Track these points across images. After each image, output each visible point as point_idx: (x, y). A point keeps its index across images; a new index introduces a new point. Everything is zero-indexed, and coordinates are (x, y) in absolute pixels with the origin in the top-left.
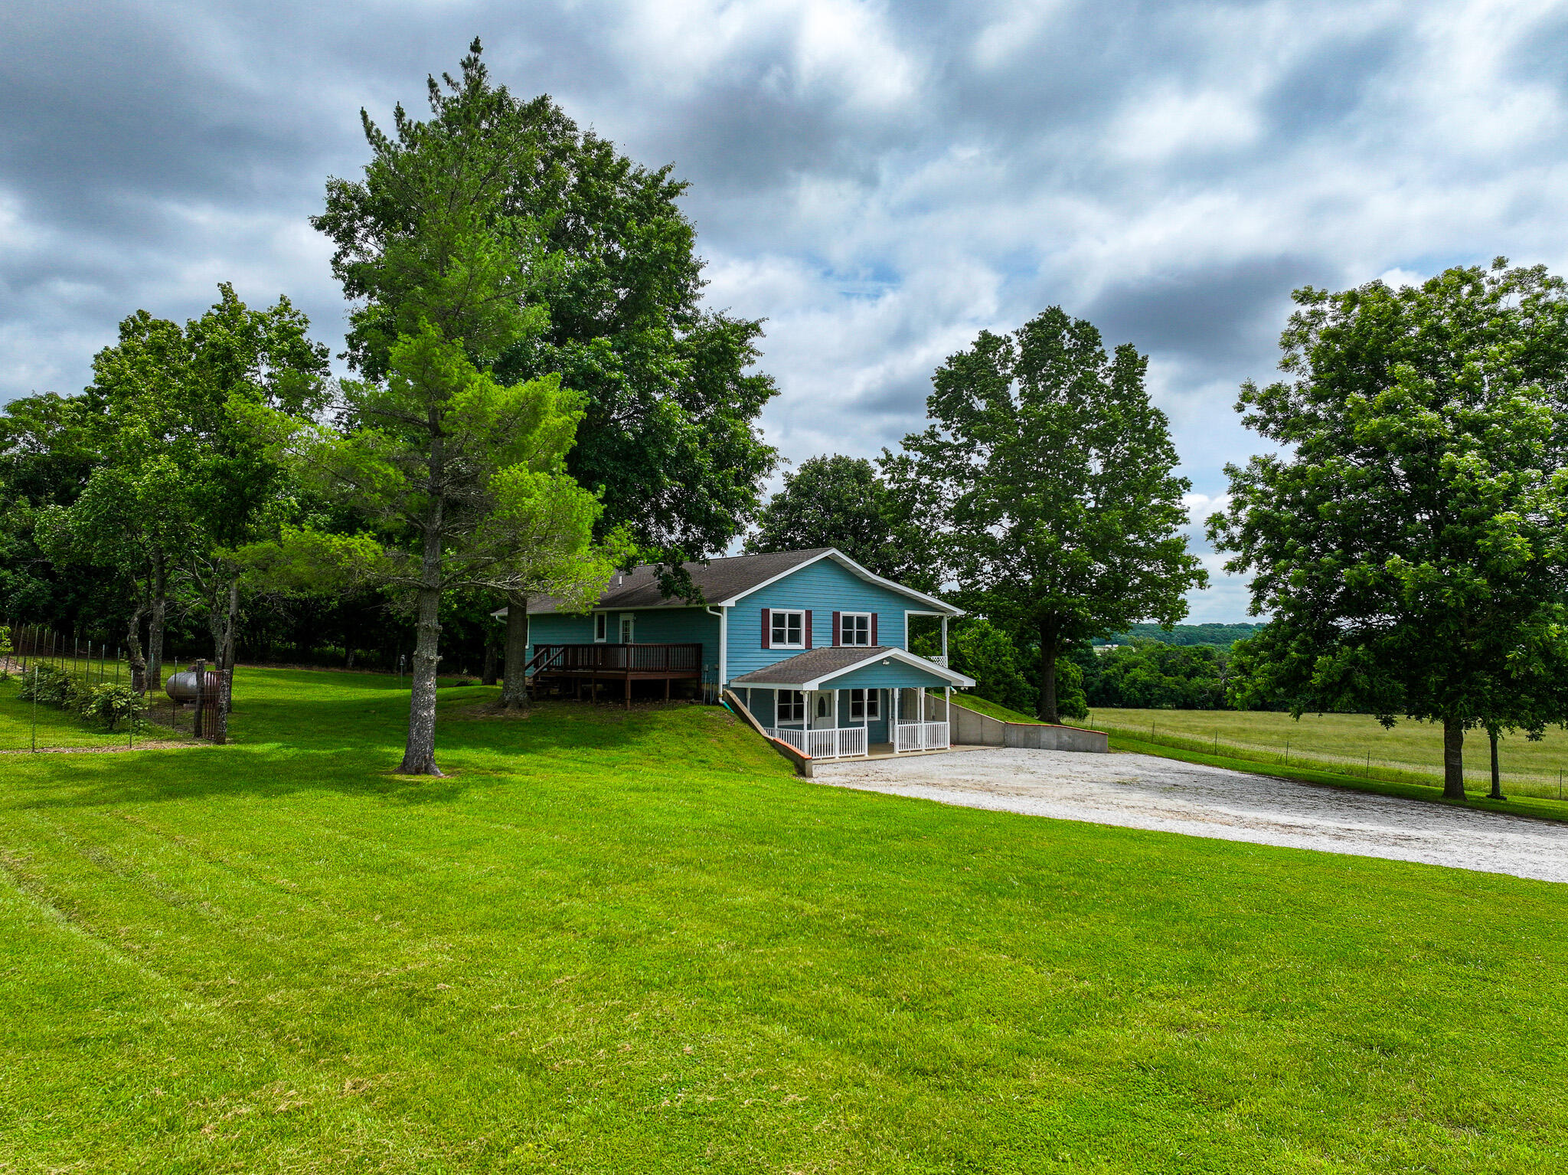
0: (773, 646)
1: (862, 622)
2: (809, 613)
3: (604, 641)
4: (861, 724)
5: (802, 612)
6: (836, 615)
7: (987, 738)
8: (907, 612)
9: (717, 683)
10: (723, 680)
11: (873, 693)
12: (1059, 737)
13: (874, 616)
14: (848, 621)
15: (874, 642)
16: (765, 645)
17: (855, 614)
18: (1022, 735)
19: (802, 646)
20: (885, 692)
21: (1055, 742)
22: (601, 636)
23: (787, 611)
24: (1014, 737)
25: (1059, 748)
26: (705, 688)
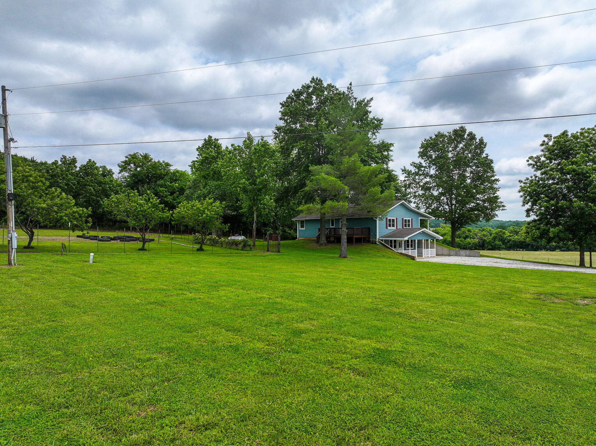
0: (389, 228)
1: (409, 220)
2: (397, 219)
3: (334, 227)
4: (409, 250)
5: (395, 218)
6: (403, 219)
7: (444, 254)
8: (419, 218)
9: (376, 238)
10: (378, 237)
11: (412, 241)
12: (466, 253)
13: (412, 219)
14: (406, 220)
15: (412, 227)
16: (387, 228)
17: (407, 219)
18: (455, 253)
19: (395, 228)
20: (415, 240)
21: (464, 255)
22: (333, 225)
23: (392, 218)
24: (452, 253)
25: (466, 256)
26: (371, 240)
